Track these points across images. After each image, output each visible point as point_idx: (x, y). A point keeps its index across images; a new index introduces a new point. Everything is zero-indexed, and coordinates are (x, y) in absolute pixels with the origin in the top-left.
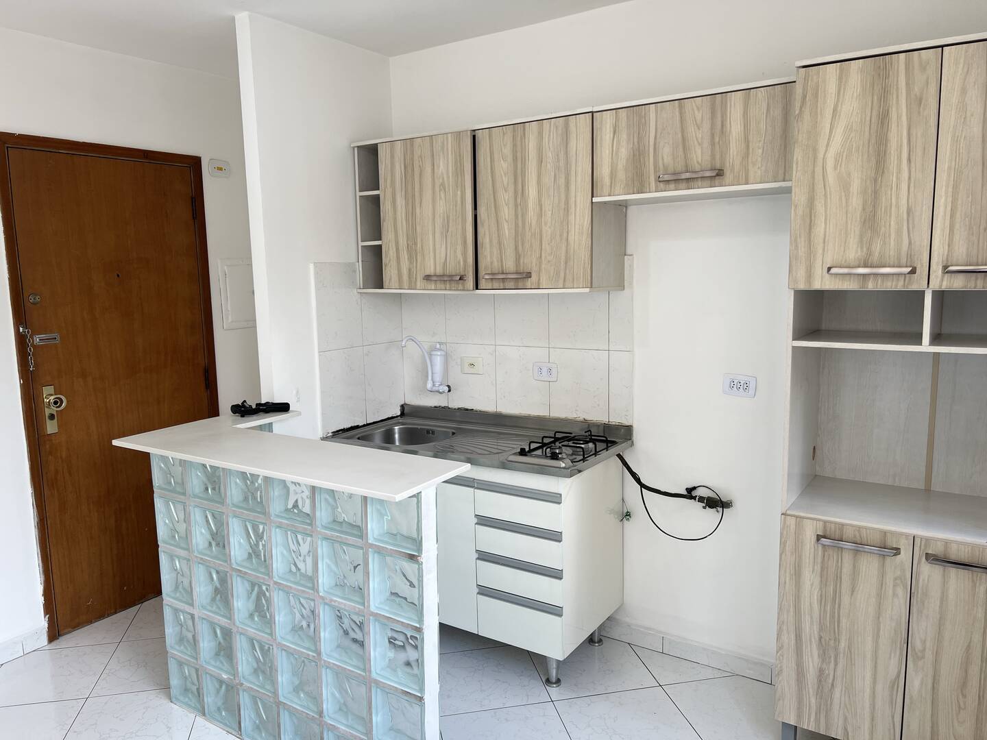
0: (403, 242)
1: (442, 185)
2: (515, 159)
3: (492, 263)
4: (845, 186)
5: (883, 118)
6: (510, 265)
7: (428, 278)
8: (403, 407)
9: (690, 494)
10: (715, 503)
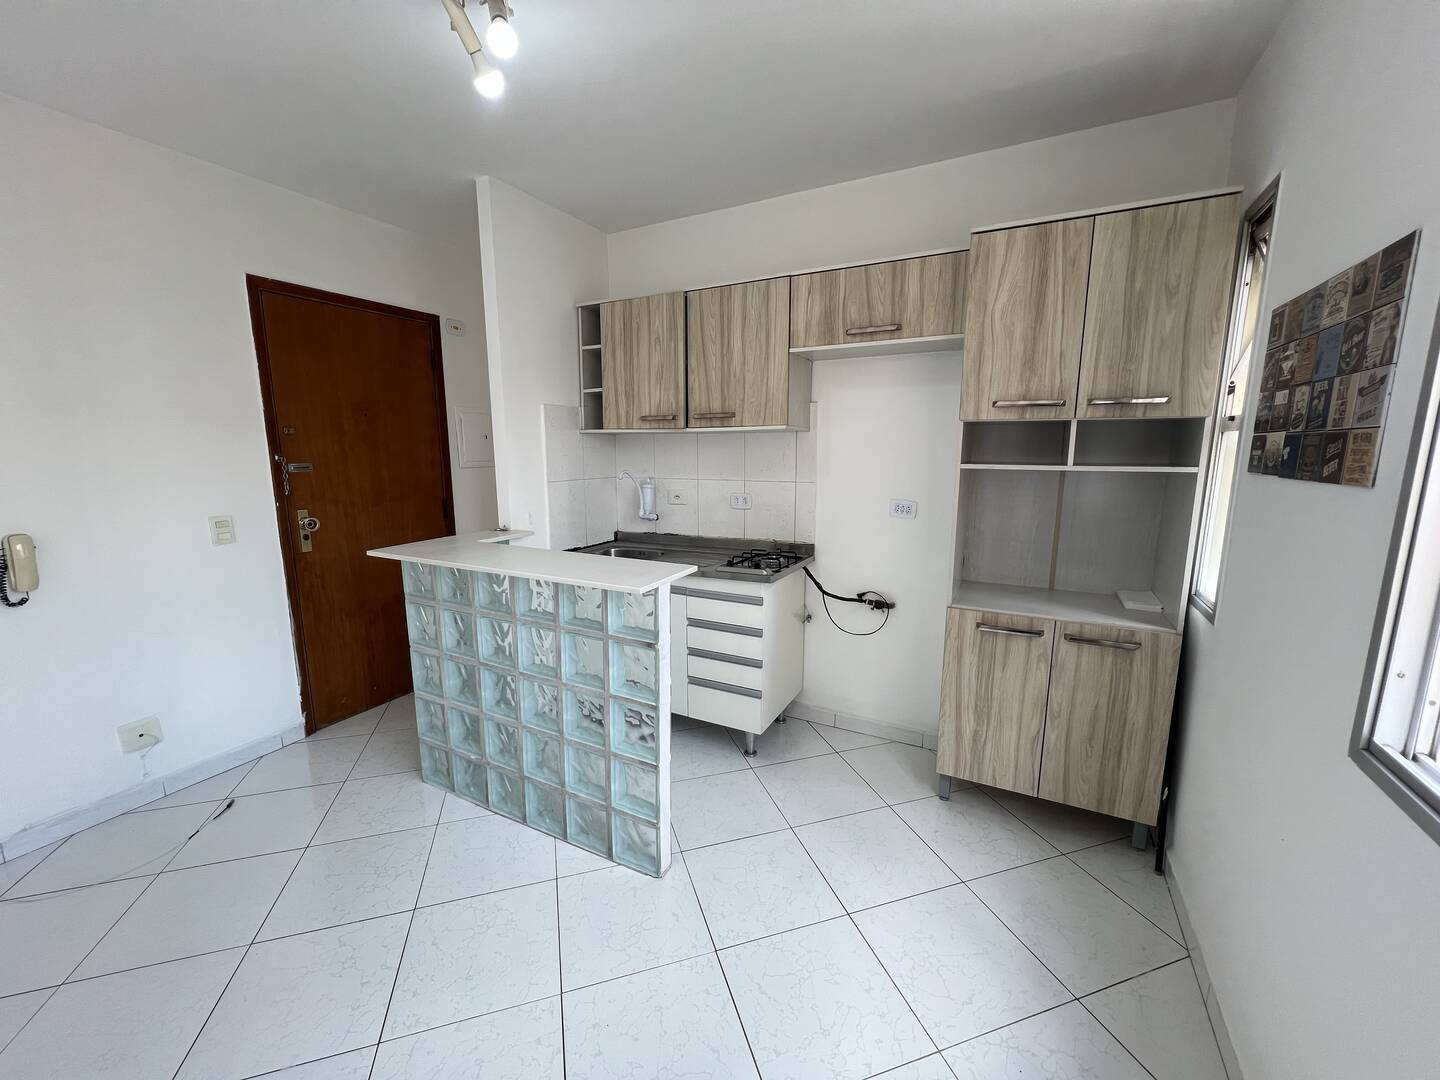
0: (621, 388)
1: (658, 338)
2: (722, 316)
3: (700, 405)
4: (1010, 334)
5: (1043, 276)
6: (716, 406)
7: (644, 419)
8: (616, 533)
9: (860, 598)
10: (881, 605)
